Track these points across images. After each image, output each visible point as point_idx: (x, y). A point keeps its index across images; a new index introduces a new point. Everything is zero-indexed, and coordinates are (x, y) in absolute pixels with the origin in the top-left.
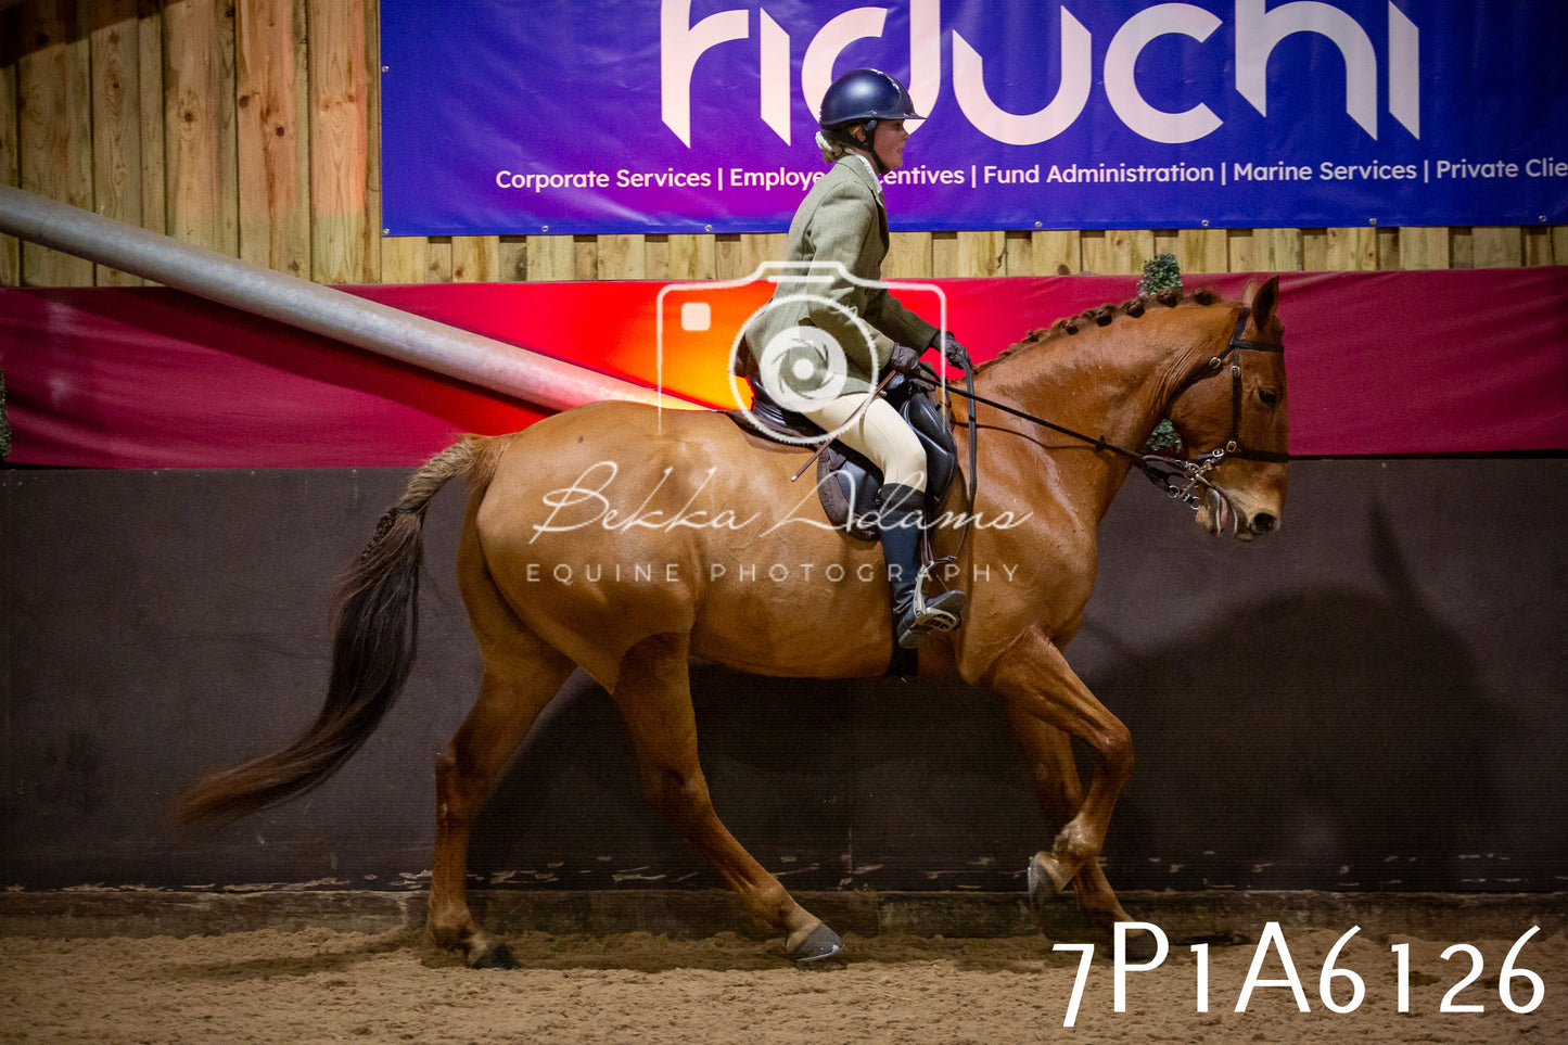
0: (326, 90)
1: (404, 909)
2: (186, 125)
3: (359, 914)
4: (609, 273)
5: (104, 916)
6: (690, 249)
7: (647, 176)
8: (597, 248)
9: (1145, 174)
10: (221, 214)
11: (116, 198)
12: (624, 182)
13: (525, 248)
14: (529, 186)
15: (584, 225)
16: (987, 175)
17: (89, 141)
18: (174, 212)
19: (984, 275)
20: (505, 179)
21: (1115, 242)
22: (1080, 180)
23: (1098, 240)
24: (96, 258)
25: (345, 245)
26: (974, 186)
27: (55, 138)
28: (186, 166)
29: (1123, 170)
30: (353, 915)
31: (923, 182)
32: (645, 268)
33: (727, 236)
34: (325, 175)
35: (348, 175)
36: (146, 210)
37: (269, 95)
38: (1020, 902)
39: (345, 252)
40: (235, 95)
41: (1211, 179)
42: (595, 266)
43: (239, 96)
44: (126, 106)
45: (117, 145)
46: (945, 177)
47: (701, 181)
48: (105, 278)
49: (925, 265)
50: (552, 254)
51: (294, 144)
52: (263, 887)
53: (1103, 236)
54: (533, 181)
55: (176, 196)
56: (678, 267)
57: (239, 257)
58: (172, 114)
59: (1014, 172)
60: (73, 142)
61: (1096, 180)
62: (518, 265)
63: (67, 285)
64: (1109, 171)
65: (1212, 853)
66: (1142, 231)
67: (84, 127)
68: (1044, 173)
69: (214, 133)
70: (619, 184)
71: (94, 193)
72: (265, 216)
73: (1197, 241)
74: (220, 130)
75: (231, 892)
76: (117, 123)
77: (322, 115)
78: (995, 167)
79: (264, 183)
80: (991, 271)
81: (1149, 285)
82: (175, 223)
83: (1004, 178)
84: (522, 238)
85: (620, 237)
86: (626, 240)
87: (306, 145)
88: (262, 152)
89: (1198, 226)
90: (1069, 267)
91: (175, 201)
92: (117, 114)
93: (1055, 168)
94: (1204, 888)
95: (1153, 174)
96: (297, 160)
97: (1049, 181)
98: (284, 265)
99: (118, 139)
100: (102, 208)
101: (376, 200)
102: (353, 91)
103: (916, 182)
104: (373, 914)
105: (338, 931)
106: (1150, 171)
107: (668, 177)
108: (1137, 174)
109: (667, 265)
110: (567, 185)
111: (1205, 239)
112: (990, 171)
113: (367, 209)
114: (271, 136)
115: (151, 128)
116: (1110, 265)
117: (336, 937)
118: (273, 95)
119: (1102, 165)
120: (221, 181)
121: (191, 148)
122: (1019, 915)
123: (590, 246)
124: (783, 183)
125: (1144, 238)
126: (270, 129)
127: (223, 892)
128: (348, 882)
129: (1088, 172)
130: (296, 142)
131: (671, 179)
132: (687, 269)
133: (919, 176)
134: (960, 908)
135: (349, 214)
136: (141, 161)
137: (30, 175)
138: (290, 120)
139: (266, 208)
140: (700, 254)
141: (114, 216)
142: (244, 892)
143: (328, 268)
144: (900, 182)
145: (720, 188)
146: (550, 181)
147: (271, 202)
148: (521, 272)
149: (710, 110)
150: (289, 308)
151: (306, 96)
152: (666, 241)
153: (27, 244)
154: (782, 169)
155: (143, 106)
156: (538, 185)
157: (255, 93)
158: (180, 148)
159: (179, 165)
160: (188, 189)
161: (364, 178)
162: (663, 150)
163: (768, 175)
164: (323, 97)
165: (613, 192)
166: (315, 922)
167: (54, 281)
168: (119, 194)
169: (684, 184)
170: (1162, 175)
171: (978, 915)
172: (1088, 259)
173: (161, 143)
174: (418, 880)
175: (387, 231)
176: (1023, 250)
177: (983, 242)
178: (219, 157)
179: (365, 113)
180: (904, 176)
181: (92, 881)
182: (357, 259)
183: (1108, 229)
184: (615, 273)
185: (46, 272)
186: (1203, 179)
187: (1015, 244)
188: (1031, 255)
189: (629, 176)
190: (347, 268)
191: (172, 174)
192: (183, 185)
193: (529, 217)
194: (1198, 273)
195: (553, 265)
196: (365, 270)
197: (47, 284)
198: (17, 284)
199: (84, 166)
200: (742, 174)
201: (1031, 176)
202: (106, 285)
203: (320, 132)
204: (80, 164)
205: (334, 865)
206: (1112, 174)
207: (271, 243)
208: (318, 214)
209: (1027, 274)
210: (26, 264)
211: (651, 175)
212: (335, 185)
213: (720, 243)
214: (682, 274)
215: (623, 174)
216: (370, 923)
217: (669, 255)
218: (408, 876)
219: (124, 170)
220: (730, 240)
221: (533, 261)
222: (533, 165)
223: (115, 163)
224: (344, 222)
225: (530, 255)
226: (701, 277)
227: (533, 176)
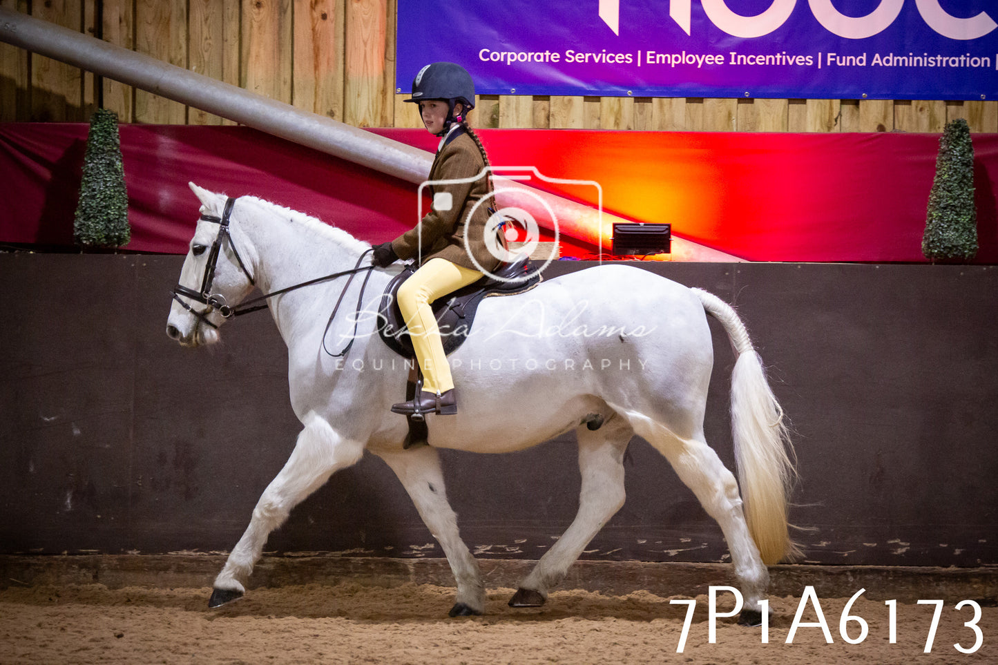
1: (412, 571)
2: (256, 10)
3: (379, 574)
4: (558, 124)
5: (198, 572)
6: (616, 107)
7: (587, 55)
8: (549, 106)
9: (942, 61)
10: (279, 75)
11: (204, 61)
12: (570, 59)
13: (498, 104)
14: (502, 60)
15: (540, 88)
16: (829, 59)
17: (185, 19)
18: (246, 72)
19: (824, 131)
20: (486, 55)
21: (919, 109)
22: (895, 65)
23: (906, 107)
24: (188, 102)
25: (369, 99)
26: (820, 67)
27: (161, 17)
28: (255, 40)
29: (925, 58)
30: (376, 575)
31: (784, 63)
32: (584, 121)
33: (642, 99)
34: (356, 48)
35: (372, 50)
36: (225, 71)
38: (849, 573)
39: (369, 103)
41: (989, 65)
42: (548, 118)
45: (206, 23)
46: (799, 60)
47: (625, 59)
48: (195, 118)
49: (783, 122)
50: (517, 109)
51: (333, 28)
52: (312, 553)
53: (910, 104)
54: (506, 57)
55: (247, 62)
56: (607, 121)
57: (292, 104)
58: (246, 2)
59: (849, 58)
60: (173, 20)
61: (906, 65)
62: (492, 116)
63: (166, 123)
64: (916, 59)
65: (985, 541)
66: (937, 102)
67: (182, 10)
68: (870, 60)
69: (277, 16)
70: (567, 60)
71: (188, 58)
72: (311, 76)
73: (977, 109)
74: (280, 14)
75: (289, 557)
76: (207, 7)
77: (354, 6)
78: (834, 54)
79: (312, 53)
80: (829, 128)
81: (948, 141)
82: (246, 80)
83: (841, 62)
84: (496, 97)
85: (567, 98)
86: (570, 100)
87: (342, 26)
88: (310, 31)
89: (978, 99)
90: (886, 126)
91: (246, 65)
93: (877, 56)
94: (978, 566)
95: (947, 61)
96: (336, 37)
97: (873, 64)
98: (324, 112)
99: (206, 19)
100: (194, 68)
101: (391, 68)
103: (778, 63)
104: (389, 574)
105: (364, 586)
106: (945, 59)
107: (602, 56)
108: (936, 61)
109: (599, 119)
110: (529, 60)
111: (982, 108)
112: (832, 57)
113: (385, 74)
114: (318, 20)
115: (230, 11)
116: (914, 125)
117: (364, 589)
119: (911, 54)
120: (280, 51)
121: (260, 27)
122: (848, 582)
123: (545, 103)
124: (684, 62)
125: (939, 106)
126: (317, 14)
127: (283, 557)
128: (373, 551)
129: (901, 59)
130: (335, 24)
131: (604, 58)
132: (613, 123)
133: (781, 59)
134: (806, 576)
135: (372, 78)
136: (223, 35)
137: (142, 42)
138: (331, 8)
139: (313, 69)
140: (622, 111)
141: (203, 73)
142: (298, 557)
143: (356, 116)
144: (767, 63)
145: (639, 65)
146: (517, 57)
147: (316, 67)
148: (494, 121)
149: (634, 9)
150: (336, 144)
152: (599, 101)
153: (139, 91)
154: (684, 52)
156: (509, 60)
158: (252, 27)
159: (250, 40)
160: (257, 56)
161: (383, 53)
162: (598, 36)
163: (674, 56)
165: (561, 66)
166: (349, 579)
167: (157, 119)
168: (206, 59)
169: (613, 61)
170: (954, 62)
171: (818, 581)
172: (899, 122)
173: (238, 22)
174: (424, 550)
175: (399, 90)
176: (853, 113)
177: (825, 107)
178: (279, 33)
179: (385, 6)
180: (770, 59)
181: (189, 547)
182: (377, 111)
183: (914, 99)
184: (562, 124)
185: (153, 113)
186: (983, 65)
187: (847, 108)
188: (858, 117)
189: (574, 55)
190: (370, 116)
191: (245, 45)
192: (253, 53)
193: (501, 82)
194: (977, 132)
195: (518, 117)
196: (382, 117)
197: (152, 122)
198: (130, 121)
199: (181, 36)
200: (655, 55)
201: (860, 61)
202: (195, 124)
203: (353, 18)
204: (178, 37)
205: (363, 539)
206: (918, 61)
207: (316, 96)
208: (350, 76)
209: (855, 131)
210: (137, 106)
211: (590, 54)
212: (362, 56)
213: (637, 104)
214: (610, 126)
215: (570, 54)
216: (387, 581)
217: (601, 112)
218: (415, 547)
219: (210, 41)
220: (644, 102)
221: (504, 114)
222: (507, 45)
223: (204, 36)
224: (368, 83)
225: (501, 109)
226: (623, 128)
227: (506, 53)
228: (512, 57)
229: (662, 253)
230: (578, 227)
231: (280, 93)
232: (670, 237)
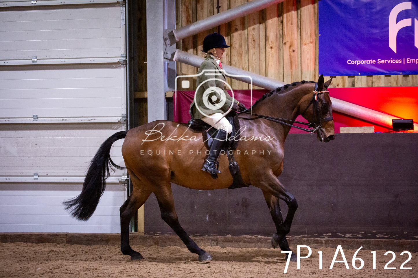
0: (305, 40)
1: (324, 243)
2: (271, 50)
3: (313, 244)
4: (376, 85)
5: (250, 243)
6: (396, 79)
7: (385, 61)
8: (373, 79)
10: (279, 71)
12: (379, 62)
13: (354, 79)
14: (355, 63)
15: (369, 73)
17: (247, 54)
18: (268, 71)
20: (349, 62)
25: (309, 79)
27: (239, 54)
28: (270, 60)
30: (311, 244)
32: (385, 84)
34: (305, 61)
35: (310, 62)
36: (261, 71)
37: (291, 42)
40: (283, 42)
42: (372, 83)
43: (284, 43)
44: (256, 45)
45: (254, 55)
47: (399, 62)
50: (361, 81)
51: (297, 54)
52: (289, 236)
54: (356, 62)
55: (268, 67)
56: (393, 83)
57: (283, 82)
58: (267, 47)
60: (243, 54)
62: (352, 83)
63: (242, 89)
67: (246, 51)
69: (278, 51)
70: (378, 63)
71: (248, 67)
72: (290, 71)
74: (279, 51)
76: (254, 49)
77: (304, 47)
79: (290, 63)
82: (268, 74)
84: (354, 76)
86: (380, 77)
87: (300, 54)
88: (289, 56)
92: (254, 47)
96: (298, 58)
99: (254, 53)
100: (250, 70)
101: (317, 67)
102: (312, 41)
104: (316, 244)
109: (390, 83)
110: (365, 63)
113: (315, 70)
114: (291, 52)
115: (262, 51)
118: (292, 42)
120: (279, 63)
121: (272, 55)
123: (371, 78)
126: (291, 50)
128: (310, 236)
131: (392, 61)
135: (310, 71)
136: (260, 59)
137: (233, 62)
138: (296, 48)
139: (290, 69)
140: (399, 80)
141: (253, 72)
145: (404, 63)
146: (361, 62)
147: (291, 68)
148: (353, 85)
149: (402, 44)
151: (300, 42)
152: (390, 77)
153: (232, 79)
155: (260, 45)
157: (287, 42)
158: (269, 55)
159: (269, 60)
161: (314, 62)
162: (389, 54)
163: (416, 60)
164: (304, 42)
165: (376, 65)
167: (239, 88)
168: (254, 67)
169: (395, 63)
173: (265, 54)
174: (327, 236)
178: (279, 57)
179: (314, 46)
181: (247, 234)
185: (237, 86)
189: (381, 61)
191: (267, 62)
192: (270, 64)
193: (356, 71)
195: (361, 83)
200: (410, 60)
203: (304, 51)
204: (245, 59)
205: (306, 232)
207: (291, 79)
208: (303, 71)
210: (232, 84)
211: (386, 60)
212: (307, 64)
213: (404, 77)
214: (394, 85)
215: (379, 60)
216: (315, 246)
217: (391, 80)
218: (325, 234)
219: (256, 61)
220: (406, 76)
221: (356, 82)
222: (357, 58)
223: (254, 59)
224: (309, 73)
225: (355, 81)
226: (399, 86)
227: (356, 61)
228: (359, 62)
229: (410, 130)
230: (381, 121)
231: (279, 78)
232: (413, 124)
